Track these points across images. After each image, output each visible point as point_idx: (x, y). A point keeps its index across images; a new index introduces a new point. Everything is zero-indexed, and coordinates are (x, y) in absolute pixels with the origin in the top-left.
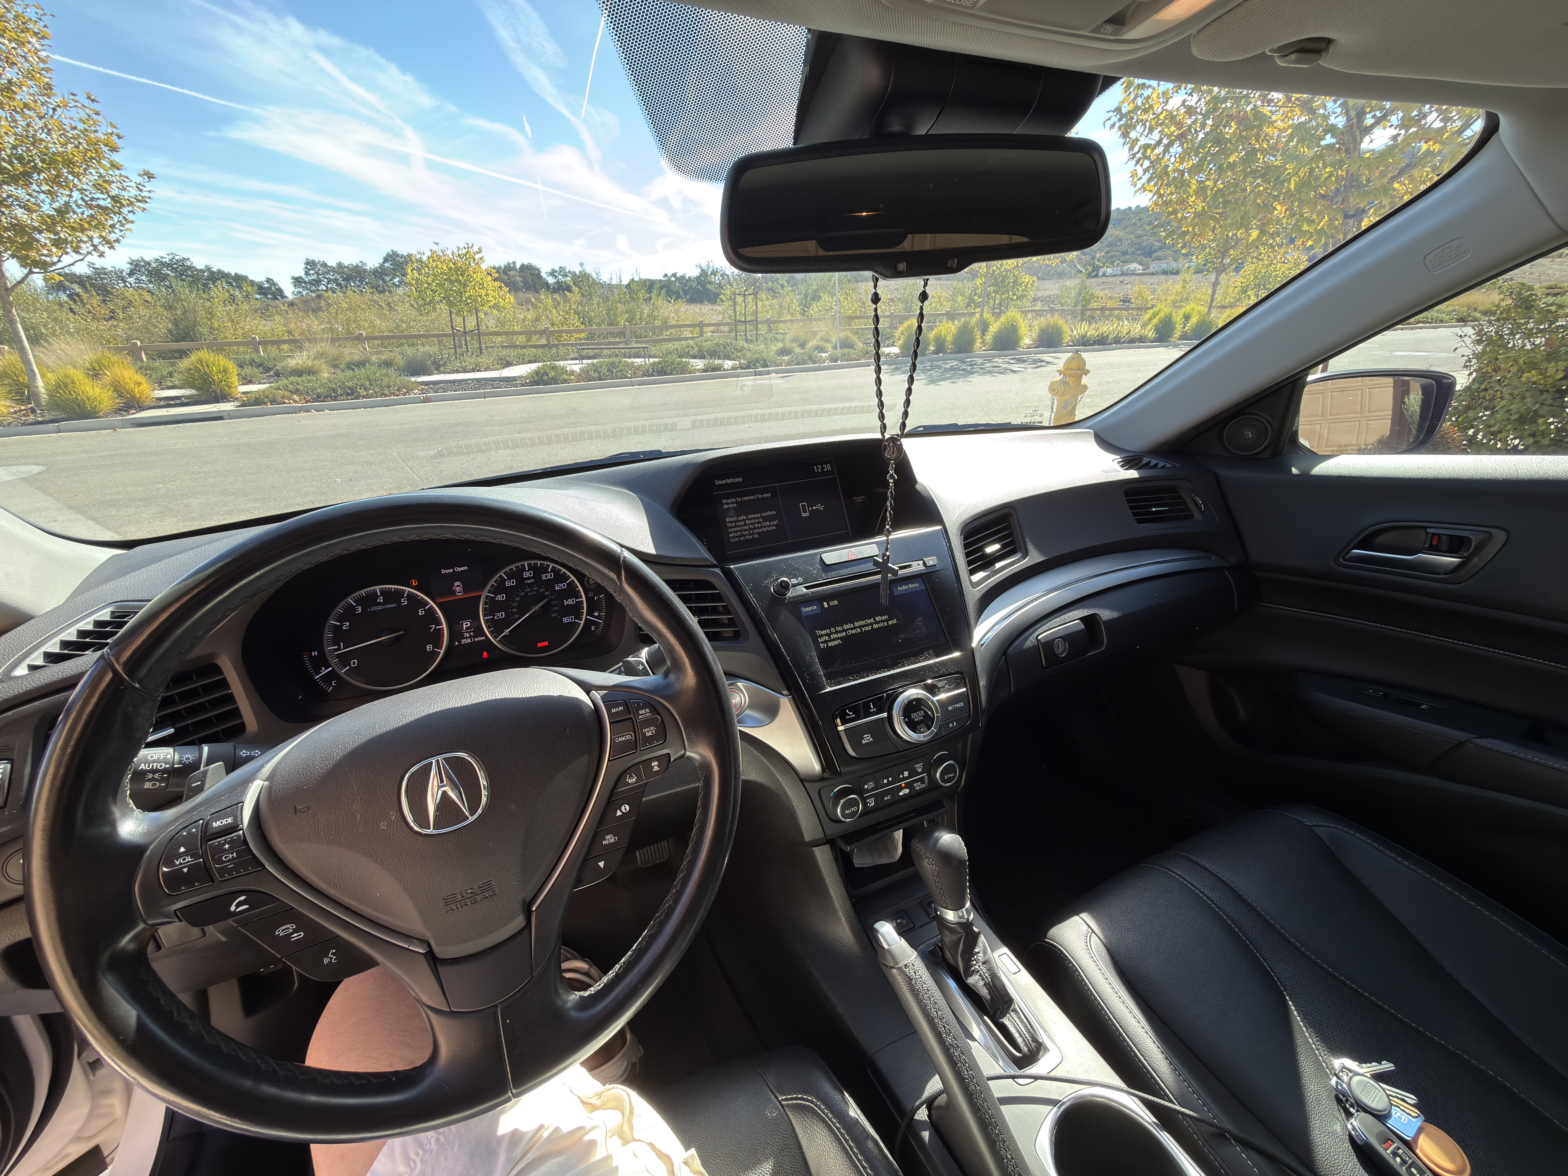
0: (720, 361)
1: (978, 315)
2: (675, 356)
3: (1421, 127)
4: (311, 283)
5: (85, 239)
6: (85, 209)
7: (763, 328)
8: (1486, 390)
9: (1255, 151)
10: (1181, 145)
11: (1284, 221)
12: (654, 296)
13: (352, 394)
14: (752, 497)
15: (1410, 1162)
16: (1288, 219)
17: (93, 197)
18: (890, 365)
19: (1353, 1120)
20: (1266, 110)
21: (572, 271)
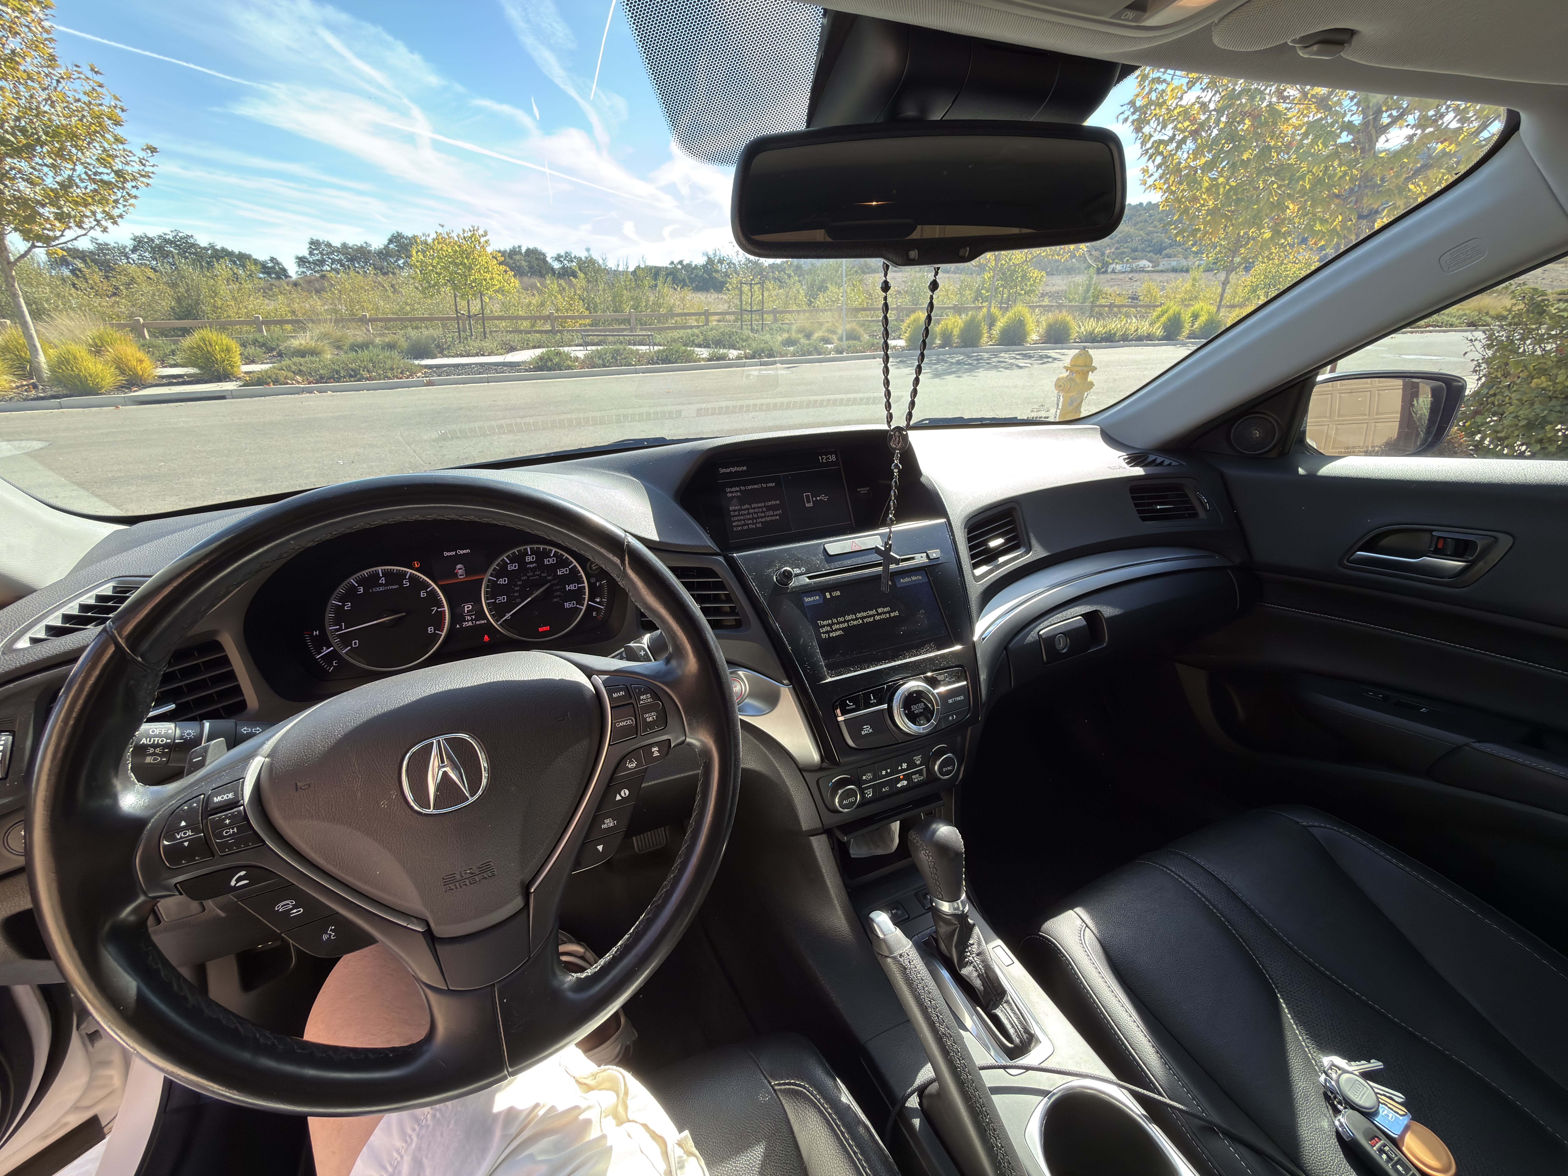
0: (725, 351)
1: (985, 310)
2: (680, 344)
3: (1438, 128)
4: (315, 263)
5: (89, 214)
6: (89, 183)
7: (769, 318)
8: (1495, 395)
9: (1269, 148)
10: (1195, 140)
11: (1297, 220)
12: (659, 283)
13: (355, 376)
14: (756, 486)
15: (1396, 1158)
16: (1300, 219)
17: (97, 172)
18: (897, 358)
19: (1340, 1117)
20: (1282, 107)
21: (577, 256)
